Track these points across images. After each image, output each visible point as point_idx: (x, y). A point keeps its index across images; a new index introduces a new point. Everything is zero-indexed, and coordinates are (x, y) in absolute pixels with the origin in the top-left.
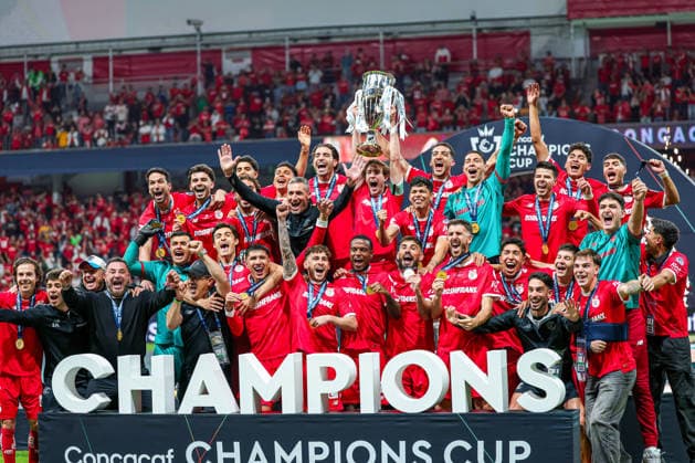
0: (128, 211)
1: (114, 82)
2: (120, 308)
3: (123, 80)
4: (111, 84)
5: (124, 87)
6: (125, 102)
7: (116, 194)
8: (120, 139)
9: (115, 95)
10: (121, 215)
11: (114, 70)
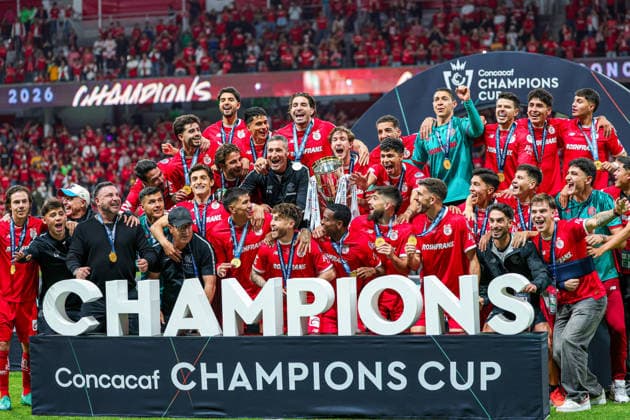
0: (117, 142)
1: (103, 18)
2: (114, 232)
3: (111, 16)
4: (100, 21)
5: (112, 24)
6: (113, 38)
7: (104, 126)
8: (108, 73)
9: (104, 30)
10: (109, 146)
11: (103, 6)
